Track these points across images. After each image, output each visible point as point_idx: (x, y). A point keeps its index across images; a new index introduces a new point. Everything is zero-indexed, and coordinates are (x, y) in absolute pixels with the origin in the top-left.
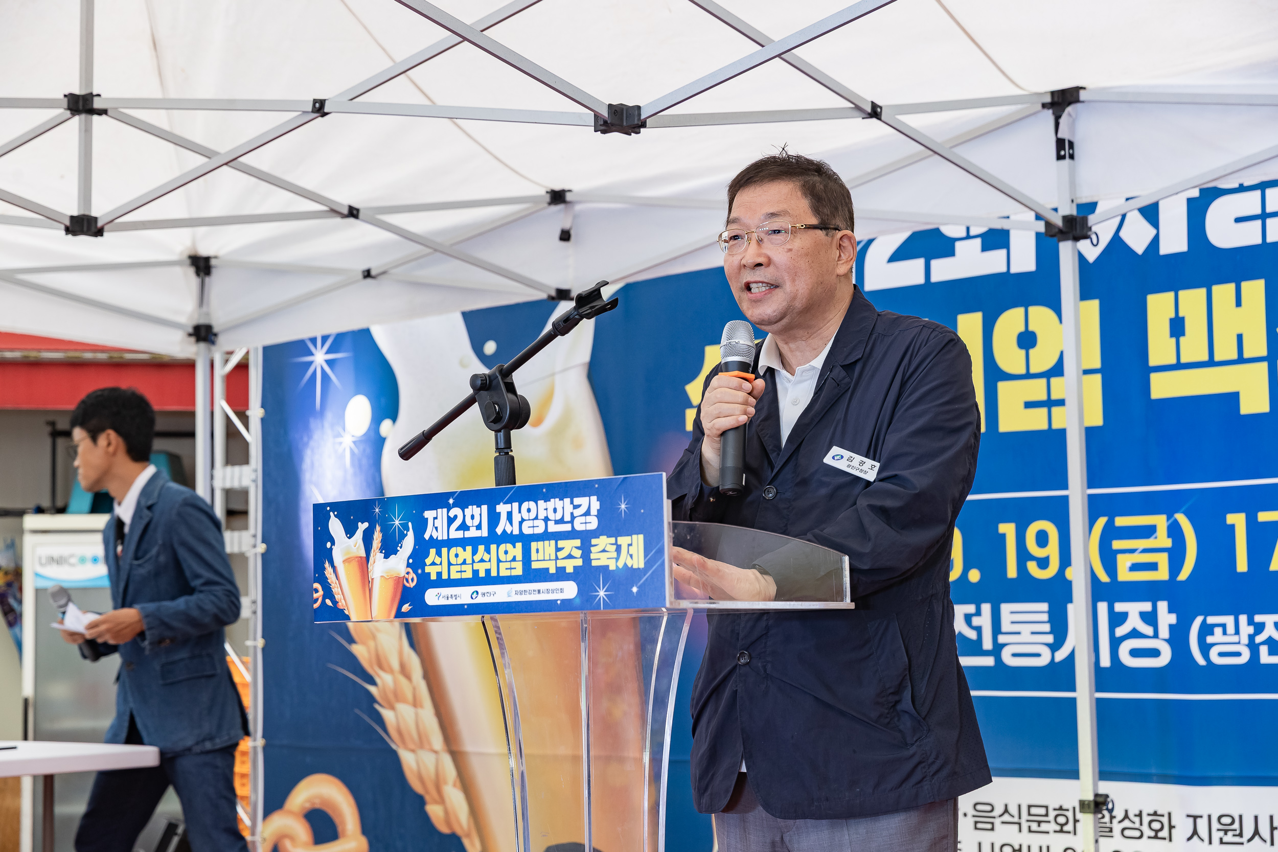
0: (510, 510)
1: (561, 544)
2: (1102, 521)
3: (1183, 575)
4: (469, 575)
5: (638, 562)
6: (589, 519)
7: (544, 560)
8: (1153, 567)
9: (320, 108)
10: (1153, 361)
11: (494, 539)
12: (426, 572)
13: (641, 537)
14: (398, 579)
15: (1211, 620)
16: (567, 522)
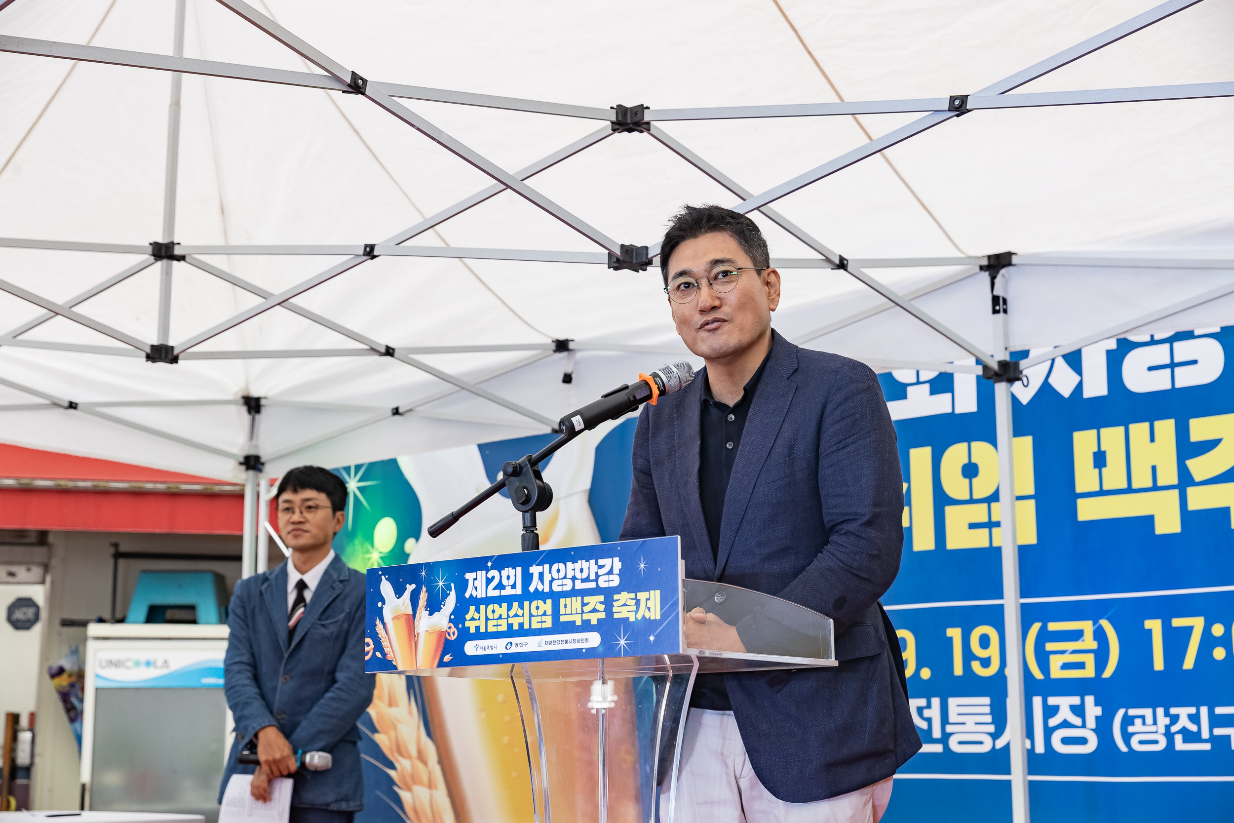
0: (542, 571)
1: (587, 599)
2: (1036, 627)
3: (1108, 673)
4: (504, 628)
5: (655, 614)
6: (611, 577)
7: (571, 614)
8: (1081, 666)
9: (370, 252)
10: (1079, 489)
11: (527, 596)
12: (466, 626)
13: (658, 592)
14: (441, 633)
15: (1132, 712)
16: (592, 581)
